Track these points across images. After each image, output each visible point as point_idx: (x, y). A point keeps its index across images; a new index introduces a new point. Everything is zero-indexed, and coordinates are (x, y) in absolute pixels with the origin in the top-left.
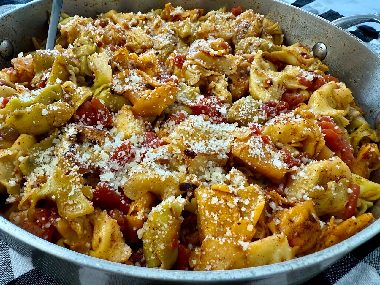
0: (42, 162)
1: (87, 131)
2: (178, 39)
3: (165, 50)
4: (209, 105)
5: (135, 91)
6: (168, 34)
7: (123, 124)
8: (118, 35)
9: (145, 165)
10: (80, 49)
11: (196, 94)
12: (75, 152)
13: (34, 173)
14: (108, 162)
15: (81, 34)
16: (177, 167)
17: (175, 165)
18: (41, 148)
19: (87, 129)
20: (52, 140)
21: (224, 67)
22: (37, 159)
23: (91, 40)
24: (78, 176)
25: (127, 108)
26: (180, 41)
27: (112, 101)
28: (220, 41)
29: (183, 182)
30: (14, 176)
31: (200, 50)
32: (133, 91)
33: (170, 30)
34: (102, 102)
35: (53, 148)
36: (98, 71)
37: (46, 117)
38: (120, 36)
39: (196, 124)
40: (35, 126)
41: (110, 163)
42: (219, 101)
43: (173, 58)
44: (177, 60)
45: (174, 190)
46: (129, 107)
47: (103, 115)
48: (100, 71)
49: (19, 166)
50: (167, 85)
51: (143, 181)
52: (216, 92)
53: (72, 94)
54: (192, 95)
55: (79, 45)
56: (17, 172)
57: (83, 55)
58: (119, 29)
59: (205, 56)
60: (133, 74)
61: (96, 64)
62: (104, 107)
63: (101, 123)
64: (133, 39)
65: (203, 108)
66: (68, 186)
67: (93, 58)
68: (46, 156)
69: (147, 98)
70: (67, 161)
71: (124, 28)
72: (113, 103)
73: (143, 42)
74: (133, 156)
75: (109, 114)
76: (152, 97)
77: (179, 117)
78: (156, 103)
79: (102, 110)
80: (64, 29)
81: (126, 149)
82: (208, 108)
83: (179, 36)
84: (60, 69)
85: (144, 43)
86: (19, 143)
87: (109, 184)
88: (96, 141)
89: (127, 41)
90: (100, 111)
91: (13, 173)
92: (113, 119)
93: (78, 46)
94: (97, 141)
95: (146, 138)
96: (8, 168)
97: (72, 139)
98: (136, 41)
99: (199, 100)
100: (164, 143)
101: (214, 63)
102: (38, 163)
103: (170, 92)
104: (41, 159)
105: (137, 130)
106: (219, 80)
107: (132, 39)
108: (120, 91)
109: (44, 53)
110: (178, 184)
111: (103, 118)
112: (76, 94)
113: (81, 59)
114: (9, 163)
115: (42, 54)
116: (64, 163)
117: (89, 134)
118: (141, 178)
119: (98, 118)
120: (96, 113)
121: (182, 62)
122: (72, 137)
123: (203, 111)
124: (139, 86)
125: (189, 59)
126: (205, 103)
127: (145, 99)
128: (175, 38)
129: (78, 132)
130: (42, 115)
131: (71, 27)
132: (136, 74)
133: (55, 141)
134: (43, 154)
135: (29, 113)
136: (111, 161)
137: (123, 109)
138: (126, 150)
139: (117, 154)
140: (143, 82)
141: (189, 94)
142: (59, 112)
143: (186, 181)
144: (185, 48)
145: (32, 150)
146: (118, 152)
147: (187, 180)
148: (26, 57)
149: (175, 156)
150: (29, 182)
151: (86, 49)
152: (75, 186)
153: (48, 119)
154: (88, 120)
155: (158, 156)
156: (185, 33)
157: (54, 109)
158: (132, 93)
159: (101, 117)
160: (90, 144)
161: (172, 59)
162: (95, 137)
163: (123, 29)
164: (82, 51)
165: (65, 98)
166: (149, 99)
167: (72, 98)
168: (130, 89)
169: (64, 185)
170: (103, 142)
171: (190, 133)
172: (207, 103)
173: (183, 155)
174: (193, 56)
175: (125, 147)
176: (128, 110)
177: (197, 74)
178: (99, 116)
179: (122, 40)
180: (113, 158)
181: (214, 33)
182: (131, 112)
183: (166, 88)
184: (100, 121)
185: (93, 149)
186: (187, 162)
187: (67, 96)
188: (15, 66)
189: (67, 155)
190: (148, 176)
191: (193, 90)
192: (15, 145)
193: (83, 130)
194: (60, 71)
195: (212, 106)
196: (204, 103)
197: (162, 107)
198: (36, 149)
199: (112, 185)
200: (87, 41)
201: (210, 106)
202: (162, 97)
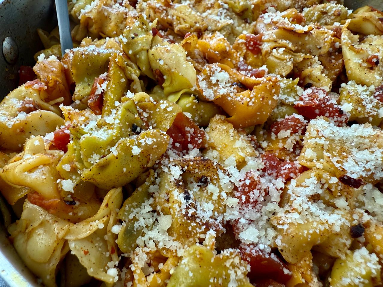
0: (144, 226)
1: (192, 166)
2: (233, 15)
3: (225, 31)
4: (322, 102)
5: (232, 94)
6: (221, 9)
7: (226, 145)
8: (162, 16)
9: (300, 209)
10: (137, 42)
11: (296, 88)
12: (194, 205)
13: (141, 248)
14: (241, 211)
15: (110, 19)
16: (331, 201)
17: (328, 200)
18: (135, 204)
19: (192, 163)
20: (148, 187)
21: (311, 46)
22: (136, 223)
23: (144, 27)
24: (235, 254)
25: (222, 120)
26: (236, 17)
27: (199, 112)
28: (294, 13)
29: (353, 225)
30: (111, 259)
31: (278, 28)
32: (230, 96)
33: (223, 4)
34: (189, 115)
35: (151, 201)
36: (173, 72)
37: (139, 158)
38: (165, 18)
39: (327, 133)
40: (126, 175)
41: (243, 212)
42: (326, 93)
43: (244, 41)
44: (252, 43)
45: (347, 240)
46: (223, 117)
47: (193, 135)
48: (177, 72)
49: (116, 241)
50: (268, 81)
51: (310, 236)
52: (313, 81)
53: (152, 112)
54: (291, 90)
55: (133, 36)
56: (112, 252)
57: (142, 50)
58: (161, 8)
59: (287, 34)
60: (216, 70)
61: (168, 62)
62: (191, 123)
63: (195, 147)
64: (182, 20)
65: (319, 106)
66: (224, 273)
67: (161, 54)
68: (146, 216)
69: (250, 104)
70: (194, 224)
71: (165, 6)
72: (199, 115)
73: (196, 23)
74: (267, 193)
75: (201, 132)
76: (255, 101)
77: (293, 123)
78: (260, 109)
79: (191, 128)
80: (87, 14)
81: (256, 185)
82: (323, 106)
83: (233, 11)
84: (121, 75)
85: (198, 25)
86: (107, 205)
87: (258, 247)
88: (207, 179)
89: (175, 23)
90: (188, 129)
91: (108, 254)
92: (208, 138)
93: (133, 38)
94: (209, 178)
95: (268, 162)
96: (100, 249)
97: (181, 183)
98: (185, 22)
99: (307, 96)
100: (304, 169)
101: (300, 43)
102: (139, 229)
103: (274, 91)
104: (142, 222)
105: (249, 150)
106: (311, 64)
107: (179, 20)
108: (212, 98)
109: (86, 53)
110: (349, 230)
111: (196, 139)
112: (159, 111)
113: (139, 55)
114: (98, 239)
115: (84, 54)
116: (190, 228)
117: (197, 170)
118: (306, 232)
119: (189, 140)
120: (184, 134)
121: (257, 46)
122: (180, 181)
123: (317, 111)
124: (231, 86)
125: (268, 41)
126: (317, 99)
127: (248, 105)
128: (229, 14)
129: (182, 170)
130: (132, 156)
131: (96, 11)
132: (219, 69)
133: (152, 189)
134: (141, 213)
135: (117, 158)
136: (245, 209)
137: (216, 122)
138: (257, 188)
139: (249, 197)
140: (232, 80)
141: (287, 88)
142: (155, 146)
143: (355, 223)
144: (243, 25)
145: (125, 211)
146: (249, 192)
147: (356, 221)
148: (49, 60)
149: (326, 186)
150: (137, 263)
151: (145, 40)
152: (236, 272)
153: (141, 160)
154: (177, 145)
155: (309, 191)
156: (242, 6)
157: (146, 144)
158: (229, 98)
159: (193, 138)
160: (200, 184)
161: (242, 43)
162: (204, 172)
163: (165, 8)
164: (140, 45)
165: (144, 119)
166: (253, 105)
167: (152, 117)
168: (226, 94)
169: (217, 272)
170: (216, 177)
171: (326, 148)
172: (319, 99)
173: (340, 184)
174: (274, 36)
175: (255, 183)
176: (223, 122)
177: (288, 60)
178: (189, 137)
179: (168, 23)
180: (245, 202)
181: (271, 2)
182: (230, 125)
183: (268, 86)
184: (193, 145)
185: (207, 192)
186: (346, 193)
187: (146, 115)
188: (42, 77)
189: (190, 215)
190: (315, 228)
191: (291, 82)
192: (102, 210)
193: (188, 166)
194: (121, 78)
195: (328, 103)
196: (315, 99)
197: (266, 113)
198: (130, 208)
199: (261, 247)
200: (140, 29)
201: (324, 103)
202: (265, 98)
